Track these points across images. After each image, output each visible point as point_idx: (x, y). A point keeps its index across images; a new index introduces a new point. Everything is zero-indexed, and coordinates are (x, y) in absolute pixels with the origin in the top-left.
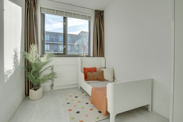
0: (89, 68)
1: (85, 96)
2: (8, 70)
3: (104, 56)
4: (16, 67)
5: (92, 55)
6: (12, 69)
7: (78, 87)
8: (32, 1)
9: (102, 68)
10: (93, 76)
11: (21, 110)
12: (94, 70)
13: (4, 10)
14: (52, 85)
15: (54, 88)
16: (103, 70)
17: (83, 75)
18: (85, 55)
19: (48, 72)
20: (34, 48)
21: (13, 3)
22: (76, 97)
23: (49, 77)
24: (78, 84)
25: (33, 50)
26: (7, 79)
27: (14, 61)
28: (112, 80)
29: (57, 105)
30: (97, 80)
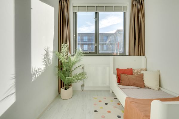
0: (122, 69)
1: (118, 104)
2: (36, 69)
3: (144, 55)
4: (47, 66)
5: (127, 53)
6: (42, 68)
7: (109, 91)
8: (65, 1)
9: (142, 69)
10: (128, 80)
11: (50, 108)
12: (130, 72)
13: (32, 9)
14: (83, 85)
15: (85, 89)
16: (142, 72)
17: (115, 78)
18: (118, 53)
19: (78, 71)
20: (65, 47)
21: (44, 3)
22: (106, 104)
23: (79, 77)
24: (110, 87)
25: (64, 48)
26: (36, 77)
27: (45, 60)
28: (157, 89)
29: (84, 111)
30: (134, 85)
